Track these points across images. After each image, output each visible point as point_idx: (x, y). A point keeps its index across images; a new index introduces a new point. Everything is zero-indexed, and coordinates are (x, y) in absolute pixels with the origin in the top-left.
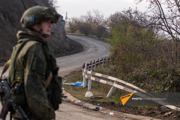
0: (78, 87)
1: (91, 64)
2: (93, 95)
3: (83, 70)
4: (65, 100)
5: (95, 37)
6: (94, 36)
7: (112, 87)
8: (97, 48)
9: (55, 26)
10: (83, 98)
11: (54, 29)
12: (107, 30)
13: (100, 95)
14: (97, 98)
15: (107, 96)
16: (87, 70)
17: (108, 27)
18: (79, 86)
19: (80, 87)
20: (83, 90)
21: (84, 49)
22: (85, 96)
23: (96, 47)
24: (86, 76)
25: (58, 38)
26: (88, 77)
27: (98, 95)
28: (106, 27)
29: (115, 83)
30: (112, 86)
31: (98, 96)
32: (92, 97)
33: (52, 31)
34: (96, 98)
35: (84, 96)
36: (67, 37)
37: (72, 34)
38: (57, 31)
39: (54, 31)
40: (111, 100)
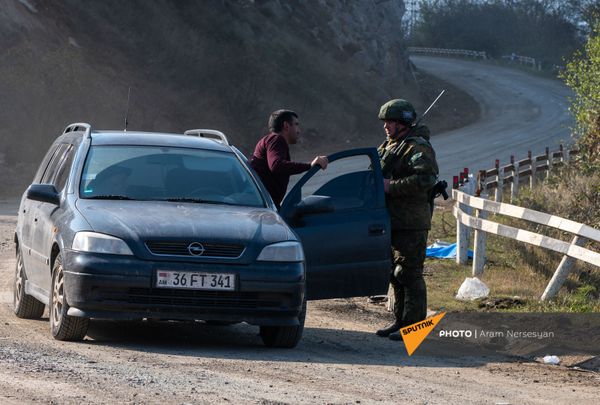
0: (436, 262)
1: (496, 172)
2: (490, 294)
3: (456, 194)
4: (374, 310)
5: (531, 65)
6: (527, 59)
7: (564, 258)
8: (536, 110)
9: (362, 19)
10: (448, 304)
11: (355, 30)
12: (579, 34)
13: (516, 293)
14: (502, 304)
15: (544, 295)
16: (467, 196)
17: (583, 20)
18: (441, 260)
19: (445, 263)
20: (453, 273)
21: (483, 112)
22: (458, 296)
23: (530, 104)
24: (466, 219)
25: (372, 69)
26: (471, 221)
27: (510, 293)
28: (577, 20)
29: (577, 244)
30: (563, 254)
31: (506, 296)
32: (486, 299)
33: (347, 40)
34: (497, 303)
35: (455, 294)
36: (410, 66)
37: (435, 50)
38: (369, 40)
39: (355, 42)
40: (556, 310)
